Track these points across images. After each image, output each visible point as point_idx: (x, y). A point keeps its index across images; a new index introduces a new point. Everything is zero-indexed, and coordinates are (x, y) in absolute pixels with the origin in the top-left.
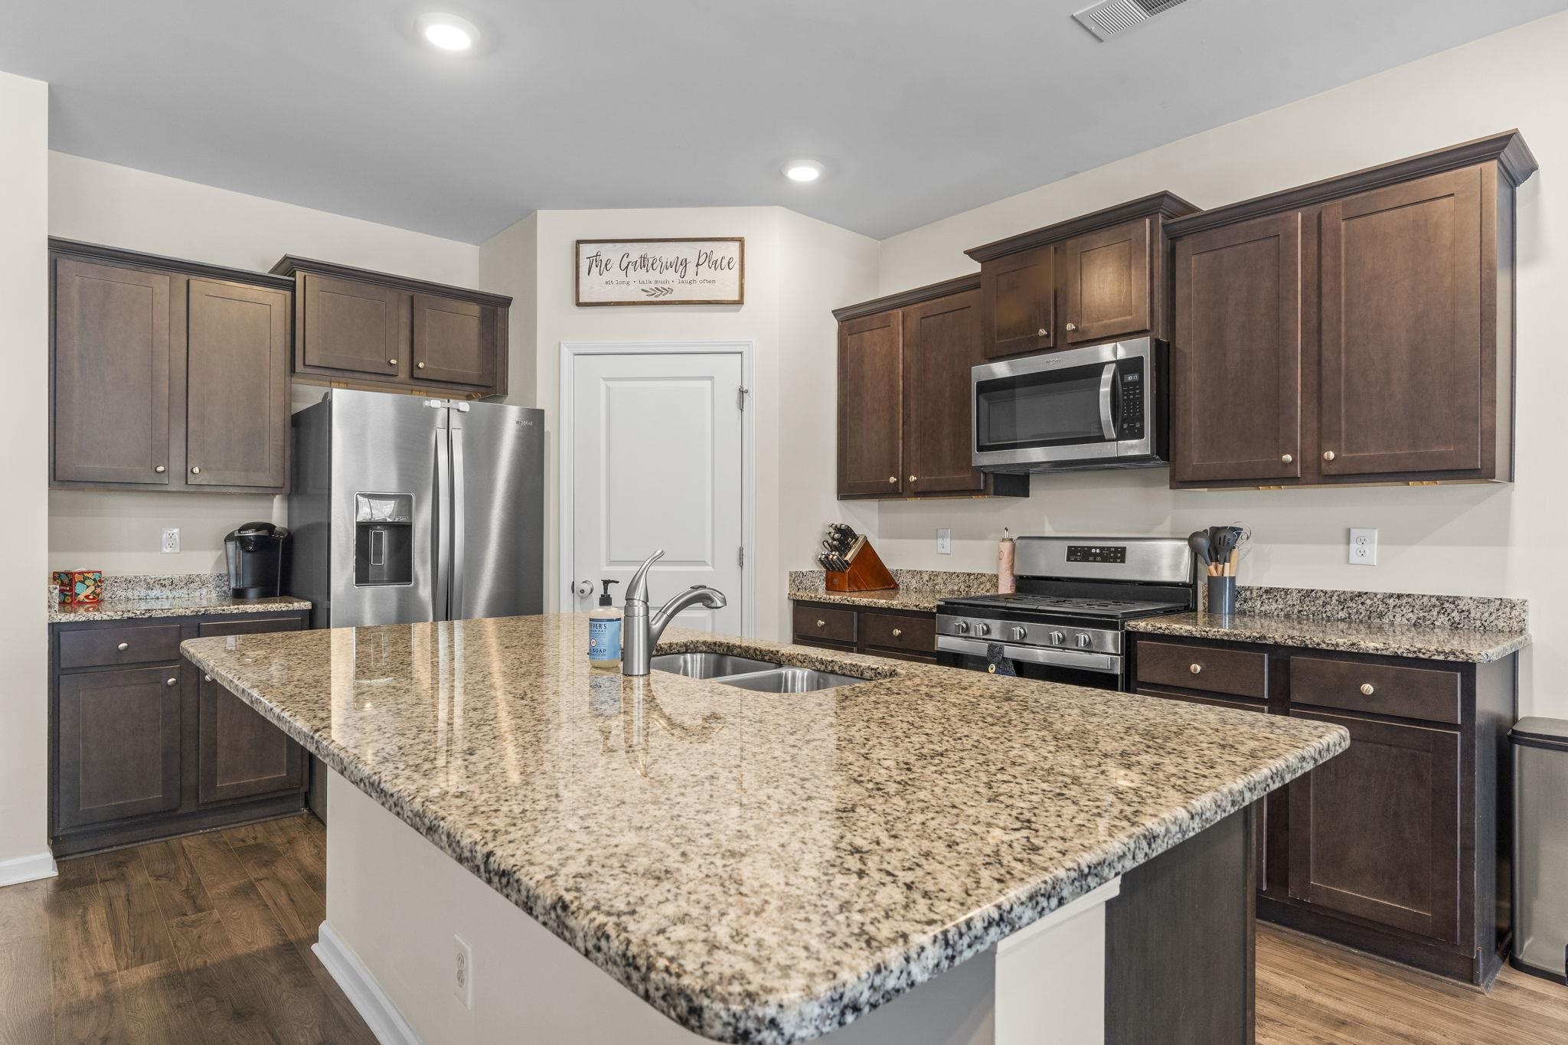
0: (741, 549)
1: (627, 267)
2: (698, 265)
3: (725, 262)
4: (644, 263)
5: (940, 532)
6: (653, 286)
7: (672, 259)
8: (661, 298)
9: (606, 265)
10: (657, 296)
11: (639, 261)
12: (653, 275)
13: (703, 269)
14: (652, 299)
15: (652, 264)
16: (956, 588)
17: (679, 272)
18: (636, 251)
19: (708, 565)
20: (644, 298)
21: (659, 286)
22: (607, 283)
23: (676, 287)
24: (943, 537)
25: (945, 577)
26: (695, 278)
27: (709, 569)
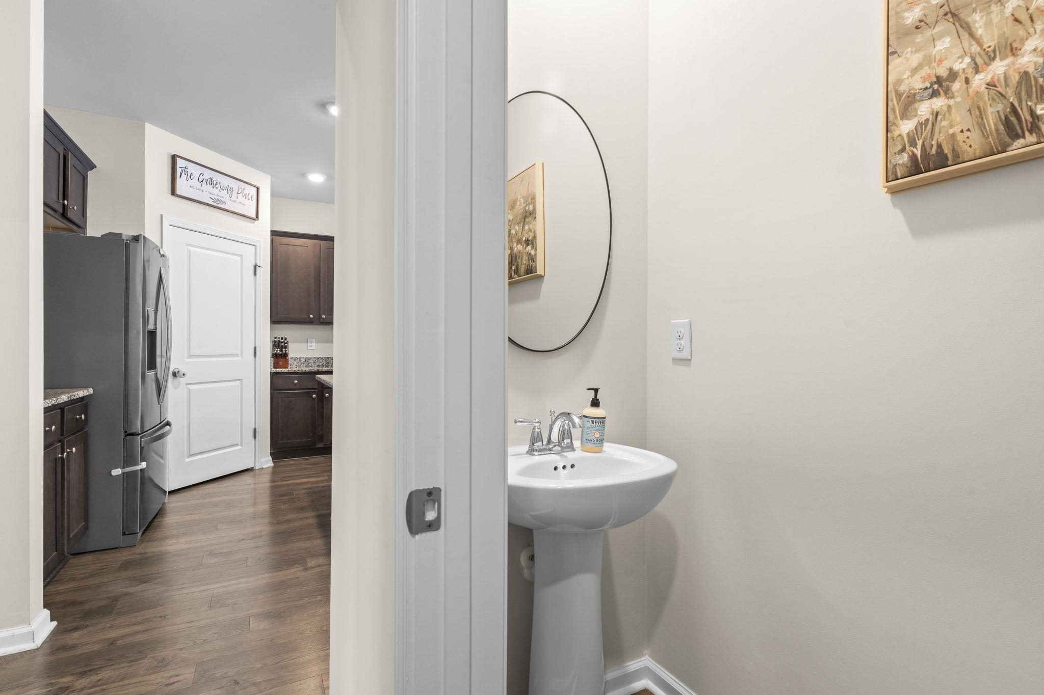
0: (255, 348)
1: (202, 181)
2: (238, 193)
3: (250, 197)
4: (211, 181)
5: (309, 340)
6: (216, 198)
7: (226, 185)
8: (219, 205)
9: (191, 176)
10: (217, 204)
11: (209, 180)
12: (216, 191)
13: (240, 196)
14: (215, 204)
15: (216, 185)
16: (321, 364)
17: (229, 193)
18: (208, 174)
19: (238, 356)
20: (211, 202)
21: (219, 198)
22: (190, 187)
23: (228, 202)
24: (311, 342)
25: (314, 360)
26: (236, 199)
27: (239, 358)
